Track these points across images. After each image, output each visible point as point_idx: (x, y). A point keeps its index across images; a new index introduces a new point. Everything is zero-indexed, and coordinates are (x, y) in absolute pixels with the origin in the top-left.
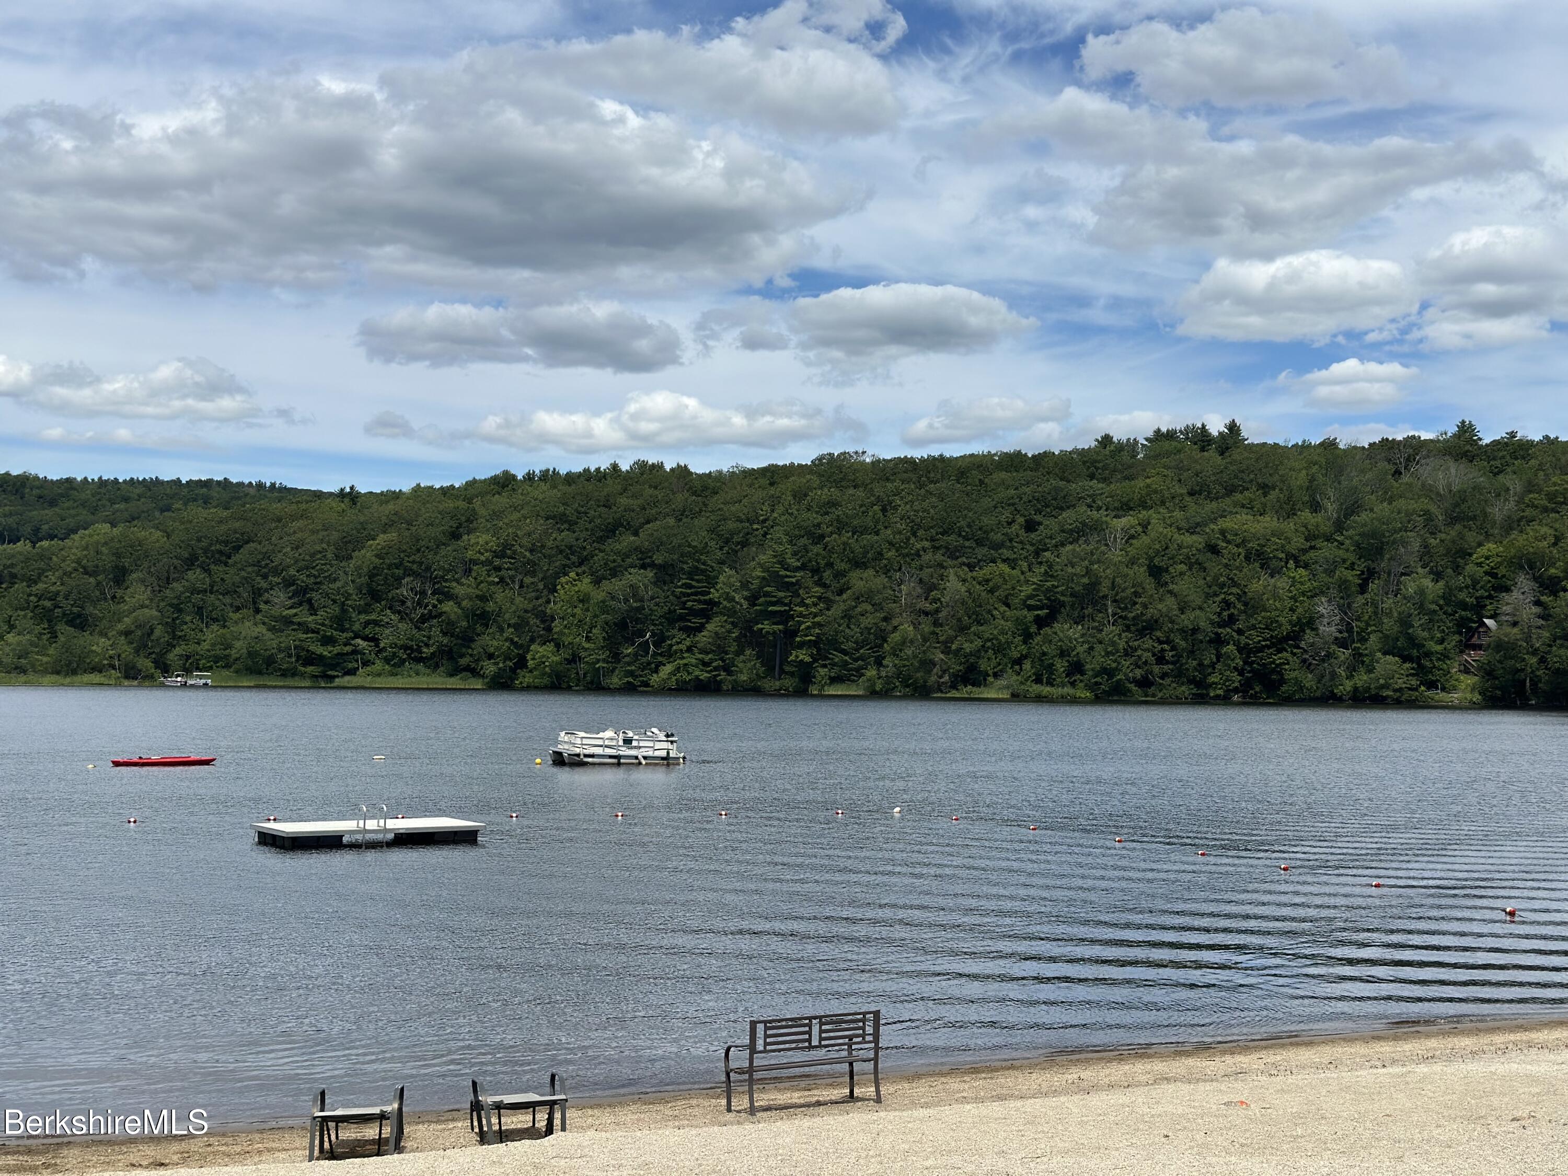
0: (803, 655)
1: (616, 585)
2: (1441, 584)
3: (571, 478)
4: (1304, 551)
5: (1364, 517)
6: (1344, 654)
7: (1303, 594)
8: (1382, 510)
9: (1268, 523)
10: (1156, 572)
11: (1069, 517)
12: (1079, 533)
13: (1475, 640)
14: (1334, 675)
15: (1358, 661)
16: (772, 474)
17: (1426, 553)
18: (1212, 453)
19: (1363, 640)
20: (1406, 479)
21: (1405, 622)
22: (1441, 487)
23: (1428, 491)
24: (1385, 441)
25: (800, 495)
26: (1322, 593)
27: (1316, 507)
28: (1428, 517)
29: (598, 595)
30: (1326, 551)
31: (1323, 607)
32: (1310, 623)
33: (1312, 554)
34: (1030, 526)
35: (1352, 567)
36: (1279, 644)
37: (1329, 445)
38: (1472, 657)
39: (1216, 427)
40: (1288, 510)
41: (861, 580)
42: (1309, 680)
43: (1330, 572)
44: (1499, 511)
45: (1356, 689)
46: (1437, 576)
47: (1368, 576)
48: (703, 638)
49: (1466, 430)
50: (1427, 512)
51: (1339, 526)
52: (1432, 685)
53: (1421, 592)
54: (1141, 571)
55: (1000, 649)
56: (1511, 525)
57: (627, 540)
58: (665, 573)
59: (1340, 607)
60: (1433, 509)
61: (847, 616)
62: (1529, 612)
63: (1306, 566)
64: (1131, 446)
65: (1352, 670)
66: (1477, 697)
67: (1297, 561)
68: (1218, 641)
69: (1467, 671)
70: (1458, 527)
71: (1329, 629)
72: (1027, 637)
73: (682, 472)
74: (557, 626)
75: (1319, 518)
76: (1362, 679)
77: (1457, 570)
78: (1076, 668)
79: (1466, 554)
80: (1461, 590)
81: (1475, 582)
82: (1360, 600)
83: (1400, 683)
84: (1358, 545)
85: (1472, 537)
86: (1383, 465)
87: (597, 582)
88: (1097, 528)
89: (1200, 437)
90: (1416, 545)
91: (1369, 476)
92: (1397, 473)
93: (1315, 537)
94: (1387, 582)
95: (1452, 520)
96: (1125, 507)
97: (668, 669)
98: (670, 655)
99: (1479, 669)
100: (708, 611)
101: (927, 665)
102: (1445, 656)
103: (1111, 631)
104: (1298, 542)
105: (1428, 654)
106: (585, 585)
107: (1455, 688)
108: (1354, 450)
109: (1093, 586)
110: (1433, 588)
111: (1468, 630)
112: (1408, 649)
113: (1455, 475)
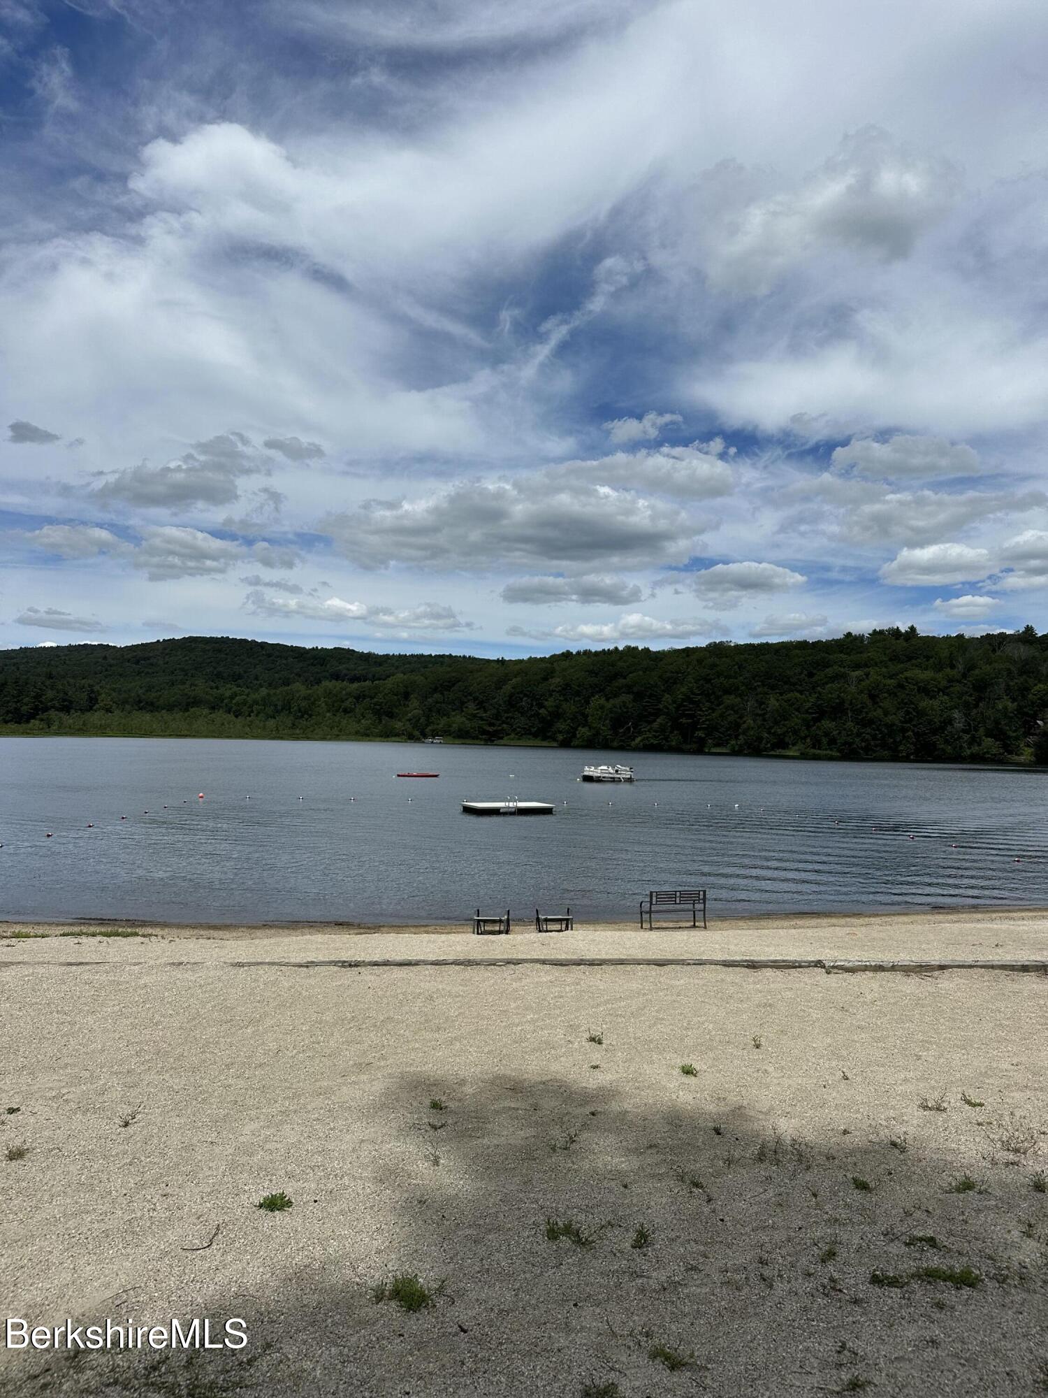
0: (701, 734)
1: (617, 701)
2: (1016, 704)
3: (597, 654)
4: (947, 688)
5: (977, 672)
6: (966, 737)
7: (947, 708)
8: (987, 668)
9: (928, 675)
10: (873, 697)
11: (829, 671)
12: (836, 677)
13: (1032, 731)
14: (961, 747)
15: (973, 741)
16: (687, 651)
17: (1008, 689)
18: (901, 641)
19: (976, 731)
20: (998, 653)
21: (997, 722)
22: (1016, 656)
23: (1010, 659)
24: (988, 635)
25: (700, 661)
26: (956, 708)
27: (953, 667)
28: (1009, 672)
29: (609, 705)
30: (958, 688)
31: (956, 714)
32: (950, 721)
33: (951, 689)
34: (811, 675)
35: (971, 696)
36: (935, 732)
37: (960, 637)
38: (1031, 739)
39: (903, 629)
40: (939, 667)
41: (730, 700)
42: (949, 749)
43: (960, 698)
44: (1044, 669)
45: (972, 754)
46: (1014, 700)
47: (980, 699)
48: (655, 725)
49: (1029, 630)
50: (1009, 669)
51: (964, 676)
52: (1010, 752)
53: (1005, 708)
54: (865, 697)
55: (795, 732)
57: (621, 681)
58: (638, 696)
59: (965, 714)
60: (1013, 669)
61: (722, 716)
63: (948, 695)
64: (861, 637)
65: (970, 744)
66: (1033, 759)
67: (943, 693)
68: (904, 730)
69: (1028, 746)
70: (1024, 677)
71: (959, 725)
72: (808, 727)
73: (647, 650)
75: (954, 672)
76: (975, 749)
77: (1024, 697)
78: (832, 742)
79: (1028, 689)
80: (1026, 707)
81: (1033, 703)
82: (975, 711)
83: (994, 751)
84: (973, 684)
85: (1031, 681)
86: (987, 646)
87: (607, 700)
88: (844, 676)
89: (896, 633)
90: (1003, 686)
91: (980, 651)
92: (994, 651)
93: (953, 681)
94: (988, 702)
95: (1021, 673)
96: (857, 666)
97: (639, 739)
98: (640, 733)
99: (1034, 745)
100: (657, 713)
101: (760, 739)
102: (1017, 738)
103: (850, 724)
104: (944, 683)
105: (1009, 737)
106: (602, 701)
107: (1022, 754)
108: (973, 640)
109: (842, 702)
110: (1011, 706)
111: (1029, 728)
112: (997, 733)
113: (1023, 652)
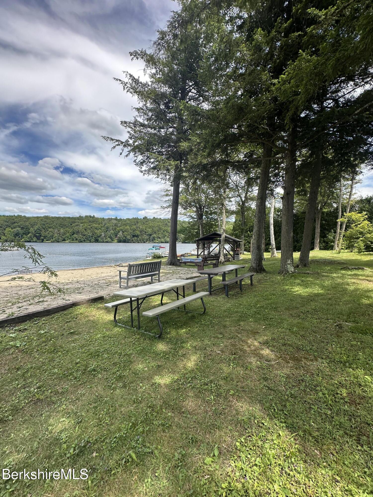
0: (43, 238)
1: (15, 229)
3: (7, 216)
8: (108, 225)
9: (97, 225)
10: (85, 230)
11: (76, 224)
12: (77, 225)
14: (104, 240)
15: (106, 238)
16: (38, 217)
18: (92, 218)
20: (111, 222)
21: (110, 235)
23: (113, 223)
25: (41, 220)
28: (113, 225)
29: (12, 231)
30: (103, 228)
31: (103, 233)
32: (101, 235)
33: (101, 228)
34: (71, 225)
36: (98, 237)
39: (92, 216)
40: (99, 224)
41: (50, 230)
42: (101, 240)
43: (103, 230)
44: (119, 225)
47: (107, 231)
48: (28, 236)
51: (104, 226)
52: (113, 241)
54: (84, 230)
55: (68, 237)
56: (120, 226)
57: (16, 224)
58: (22, 228)
61: (48, 233)
62: (121, 234)
63: (101, 230)
64: (83, 217)
68: (92, 237)
69: (116, 239)
70: (115, 226)
71: (103, 236)
72: (71, 236)
73: (25, 216)
74: (6, 234)
75: (102, 225)
76: (106, 240)
78: (77, 239)
79: (116, 229)
80: (115, 232)
81: (117, 231)
82: (106, 233)
83: (110, 241)
84: (106, 228)
85: (117, 227)
87: (12, 229)
88: (79, 225)
89: (90, 217)
90: (111, 228)
94: (109, 231)
96: (82, 223)
97: (23, 240)
98: (24, 238)
100: (29, 233)
101: (59, 239)
102: (114, 238)
103: (80, 235)
106: (10, 229)
107: (115, 241)
109: (78, 231)
110: (113, 232)
111: (116, 236)
112: (110, 237)
113: (115, 222)
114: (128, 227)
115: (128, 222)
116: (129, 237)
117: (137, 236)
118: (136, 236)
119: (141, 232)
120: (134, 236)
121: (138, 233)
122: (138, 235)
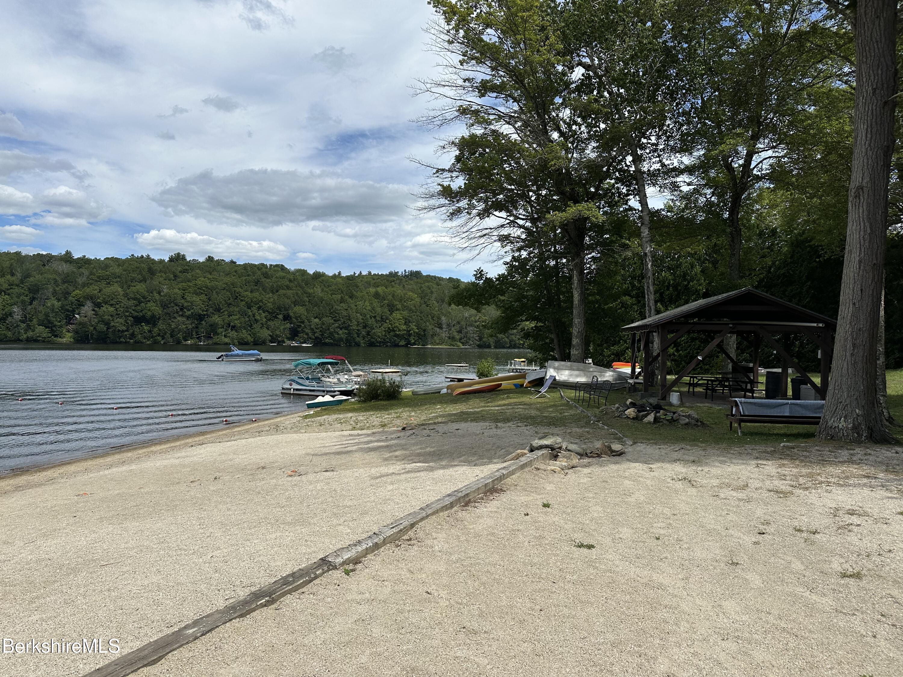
2: (60, 303)
4: (8, 289)
5: (32, 279)
6: (23, 325)
7: (7, 304)
8: (38, 277)
13: (71, 322)
14: (19, 333)
15: (29, 327)
17: (55, 293)
19: (31, 321)
20: (47, 267)
21: (47, 315)
22: (60, 270)
23: (56, 272)
24: (39, 254)
26: (15, 304)
27: (13, 275)
28: (56, 281)
30: (16, 290)
31: (15, 309)
32: (11, 314)
33: (11, 290)
35: (27, 296)
37: (18, 254)
38: (70, 327)
40: (2, 275)
42: (9, 334)
43: (18, 297)
44: (80, 280)
45: (28, 337)
46: (59, 300)
47: (33, 299)
49: (68, 253)
50: (55, 279)
51: (22, 282)
52: (56, 336)
53: (53, 305)
56: (84, 285)
59: (22, 309)
60: (58, 278)
62: (91, 313)
63: (9, 295)
65: (26, 331)
66: (72, 340)
67: (5, 292)
69: (69, 331)
70: (66, 285)
71: (17, 317)
75: (14, 278)
76: (30, 334)
77: (66, 298)
79: (69, 293)
80: (67, 305)
81: (72, 303)
82: (30, 307)
83: (45, 335)
84: (29, 289)
85: (71, 288)
86: (39, 262)
90: (51, 290)
91: (33, 265)
92: (44, 265)
93: (12, 285)
94: (40, 301)
95: (64, 282)
99: (74, 331)
102: (61, 327)
104: (5, 286)
105: (55, 326)
107: (64, 337)
108: (27, 256)
110: (57, 304)
111: (69, 320)
112: (48, 324)
113: (65, 268)
114: (116, 288)
115: (118, 270)
116: (119, 324)
117: (152, 321)
118: (148, 322)
119: (164, 306)
120: (138, 320)
121: (153, 308)
122: (153, 316)
